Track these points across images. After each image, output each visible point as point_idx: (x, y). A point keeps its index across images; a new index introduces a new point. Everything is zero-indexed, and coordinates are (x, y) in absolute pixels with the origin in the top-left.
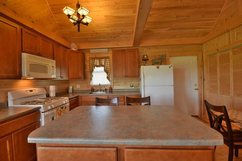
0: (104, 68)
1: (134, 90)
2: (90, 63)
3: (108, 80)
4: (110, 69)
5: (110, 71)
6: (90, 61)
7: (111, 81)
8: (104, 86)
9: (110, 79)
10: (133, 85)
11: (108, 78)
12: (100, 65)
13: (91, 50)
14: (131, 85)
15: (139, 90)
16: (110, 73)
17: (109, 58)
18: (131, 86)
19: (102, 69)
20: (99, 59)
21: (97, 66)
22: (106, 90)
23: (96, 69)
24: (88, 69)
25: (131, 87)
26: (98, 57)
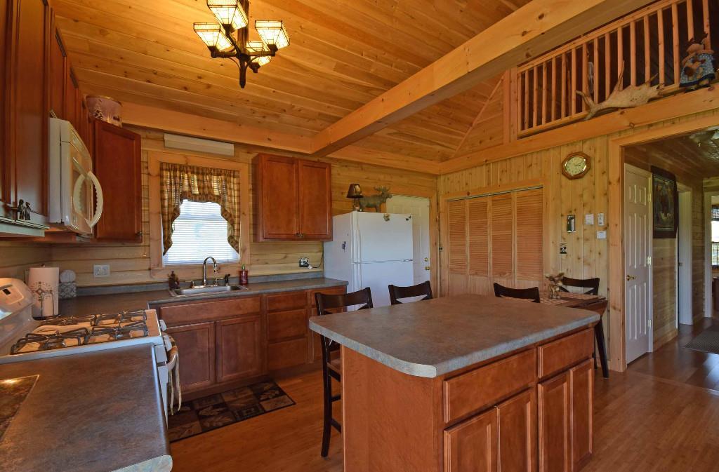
0: (223, 207)
1: (310, 276)
2: (162, 184)
3: (233, 247)
4: (239, 210)
5: (239, 217)
6: (161, 176)
7: (244, 251)
8: (220, 266)
9: (237, 242)
10: (306, 260)
11: (233, 241)
12: (205, 196)
13: (167, 137)
14: (300, 262)
15: (321, 276)
16: (239, 224)
17: (236, 174)
18: (302, 264)
19: (215, 208)
20: (198, 174)
21: (193, 198)
22: (227, 279)
23: (186, 207)
24: (150, 206)
25: (301, 266)
26: (198, 168)
